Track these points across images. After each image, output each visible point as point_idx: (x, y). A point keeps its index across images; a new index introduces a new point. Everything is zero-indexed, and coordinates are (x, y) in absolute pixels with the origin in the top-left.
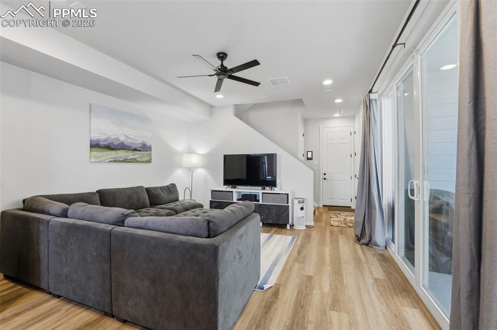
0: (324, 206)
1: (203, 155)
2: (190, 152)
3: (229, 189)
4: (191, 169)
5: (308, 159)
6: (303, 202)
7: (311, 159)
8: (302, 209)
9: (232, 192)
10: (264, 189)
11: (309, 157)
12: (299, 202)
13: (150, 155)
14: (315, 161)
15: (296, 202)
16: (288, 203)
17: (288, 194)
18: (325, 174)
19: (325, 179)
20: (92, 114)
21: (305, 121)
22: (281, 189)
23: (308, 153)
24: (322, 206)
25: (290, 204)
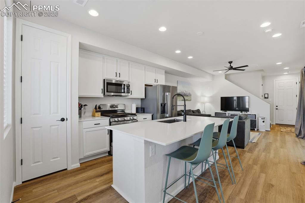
0: (276, 124)
1: (209, 97)
2: (203, 96)
3: (224, 112)
4: (203, 103)
5: (265, 98)
6: (264, 119)
7: (268, 98)
8: (263, 122)
9: (226, 113)
10: (242, 112)
11: (265, 97)
12: (262, 119)
13: (191, 98)
14: (270, 99)
15: (260, 119)
16: (256, 119)
17: (255, 115)
18: (277, 106)
19: (277, 109)
20: (178, 84)
21: (263, 78)
22: (251, 113)
23: (265, 95)
24: (275, 124)
25: (257, 119)
